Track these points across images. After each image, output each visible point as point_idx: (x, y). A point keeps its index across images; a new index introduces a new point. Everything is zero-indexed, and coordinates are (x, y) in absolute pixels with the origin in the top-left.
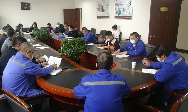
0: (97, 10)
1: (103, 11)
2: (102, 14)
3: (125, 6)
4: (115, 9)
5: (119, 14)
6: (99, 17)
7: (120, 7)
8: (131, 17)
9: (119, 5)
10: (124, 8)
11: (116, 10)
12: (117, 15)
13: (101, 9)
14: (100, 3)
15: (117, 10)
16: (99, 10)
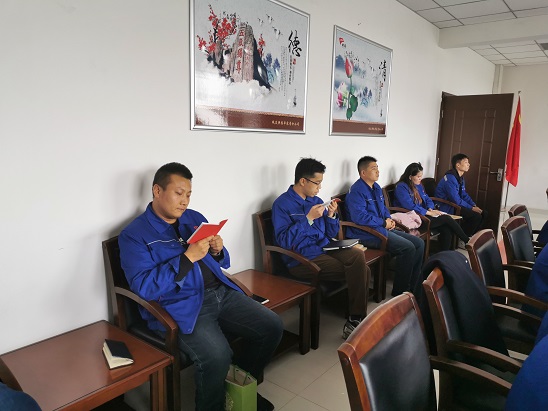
4: (337, 85)
5: (349, 113)
7: (356, 79)
8: (384, 126)
9: (351, 71)
10: (366, 90)
11: (339, 90)
12: (342, 116)
15: (343, 89)
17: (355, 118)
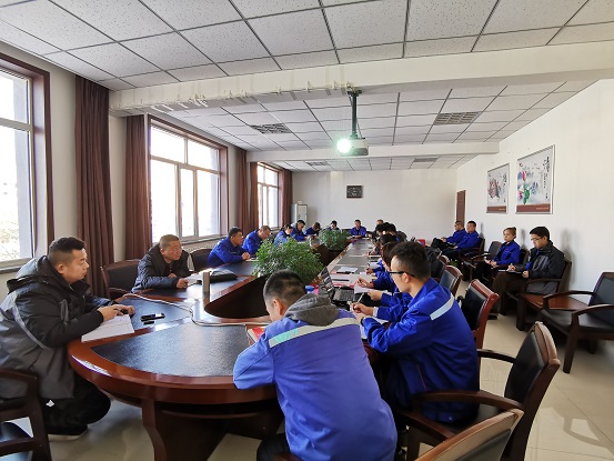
0: (487, 192)
1: (497, 195)
2: (495, 202)
3: (536, 178)
4: (518, 187)
5: (525, 200)
6: (491, 210)
7: (528, 180)
8: (549, 205)
9: (525, 176)
10: (534, 183)
11: (520, 190)
12: (522, 203)
13: (495, 190)
14: (494, 176)
15: (522, 189)
16: (490, 192)
17: (528, 203)
